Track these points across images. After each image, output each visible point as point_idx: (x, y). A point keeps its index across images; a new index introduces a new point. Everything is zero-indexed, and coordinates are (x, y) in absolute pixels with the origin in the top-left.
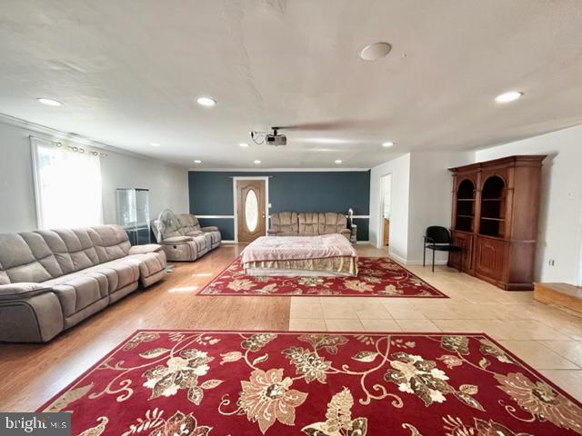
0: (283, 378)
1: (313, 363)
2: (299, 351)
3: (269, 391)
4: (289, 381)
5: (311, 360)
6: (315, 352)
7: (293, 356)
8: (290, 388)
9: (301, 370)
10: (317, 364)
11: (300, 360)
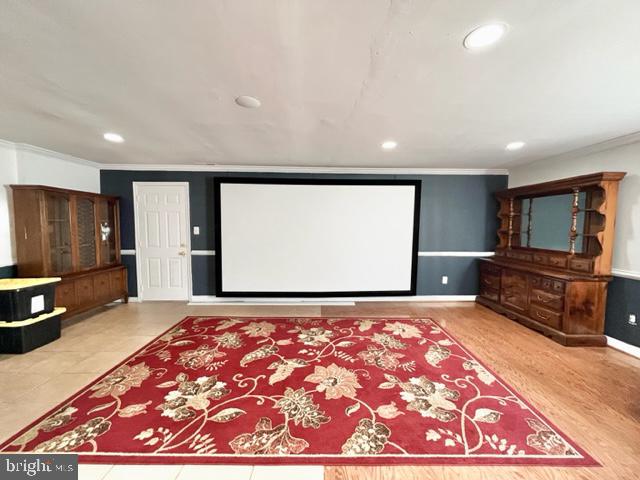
0: (325, 391)
1: (293, 407)
2: (308, 421)
3: (335, 382)
4: (320, 389)
5: (295, 409)
6: (287, 419)
7: (315, 414)
8: (318, 384)
9: (308, 398)
10: (290, 405)
11: (308, 409)
